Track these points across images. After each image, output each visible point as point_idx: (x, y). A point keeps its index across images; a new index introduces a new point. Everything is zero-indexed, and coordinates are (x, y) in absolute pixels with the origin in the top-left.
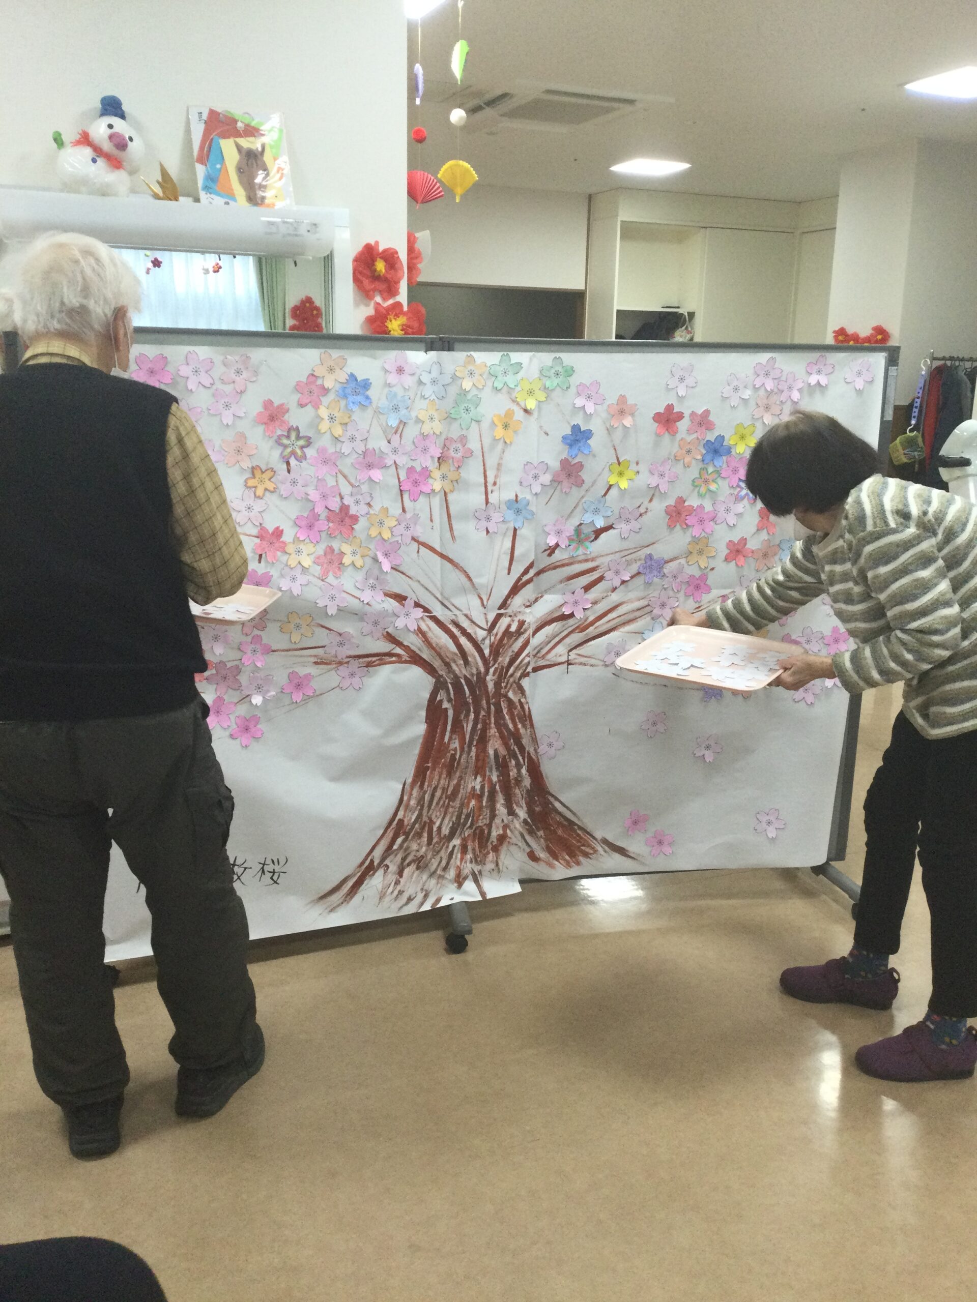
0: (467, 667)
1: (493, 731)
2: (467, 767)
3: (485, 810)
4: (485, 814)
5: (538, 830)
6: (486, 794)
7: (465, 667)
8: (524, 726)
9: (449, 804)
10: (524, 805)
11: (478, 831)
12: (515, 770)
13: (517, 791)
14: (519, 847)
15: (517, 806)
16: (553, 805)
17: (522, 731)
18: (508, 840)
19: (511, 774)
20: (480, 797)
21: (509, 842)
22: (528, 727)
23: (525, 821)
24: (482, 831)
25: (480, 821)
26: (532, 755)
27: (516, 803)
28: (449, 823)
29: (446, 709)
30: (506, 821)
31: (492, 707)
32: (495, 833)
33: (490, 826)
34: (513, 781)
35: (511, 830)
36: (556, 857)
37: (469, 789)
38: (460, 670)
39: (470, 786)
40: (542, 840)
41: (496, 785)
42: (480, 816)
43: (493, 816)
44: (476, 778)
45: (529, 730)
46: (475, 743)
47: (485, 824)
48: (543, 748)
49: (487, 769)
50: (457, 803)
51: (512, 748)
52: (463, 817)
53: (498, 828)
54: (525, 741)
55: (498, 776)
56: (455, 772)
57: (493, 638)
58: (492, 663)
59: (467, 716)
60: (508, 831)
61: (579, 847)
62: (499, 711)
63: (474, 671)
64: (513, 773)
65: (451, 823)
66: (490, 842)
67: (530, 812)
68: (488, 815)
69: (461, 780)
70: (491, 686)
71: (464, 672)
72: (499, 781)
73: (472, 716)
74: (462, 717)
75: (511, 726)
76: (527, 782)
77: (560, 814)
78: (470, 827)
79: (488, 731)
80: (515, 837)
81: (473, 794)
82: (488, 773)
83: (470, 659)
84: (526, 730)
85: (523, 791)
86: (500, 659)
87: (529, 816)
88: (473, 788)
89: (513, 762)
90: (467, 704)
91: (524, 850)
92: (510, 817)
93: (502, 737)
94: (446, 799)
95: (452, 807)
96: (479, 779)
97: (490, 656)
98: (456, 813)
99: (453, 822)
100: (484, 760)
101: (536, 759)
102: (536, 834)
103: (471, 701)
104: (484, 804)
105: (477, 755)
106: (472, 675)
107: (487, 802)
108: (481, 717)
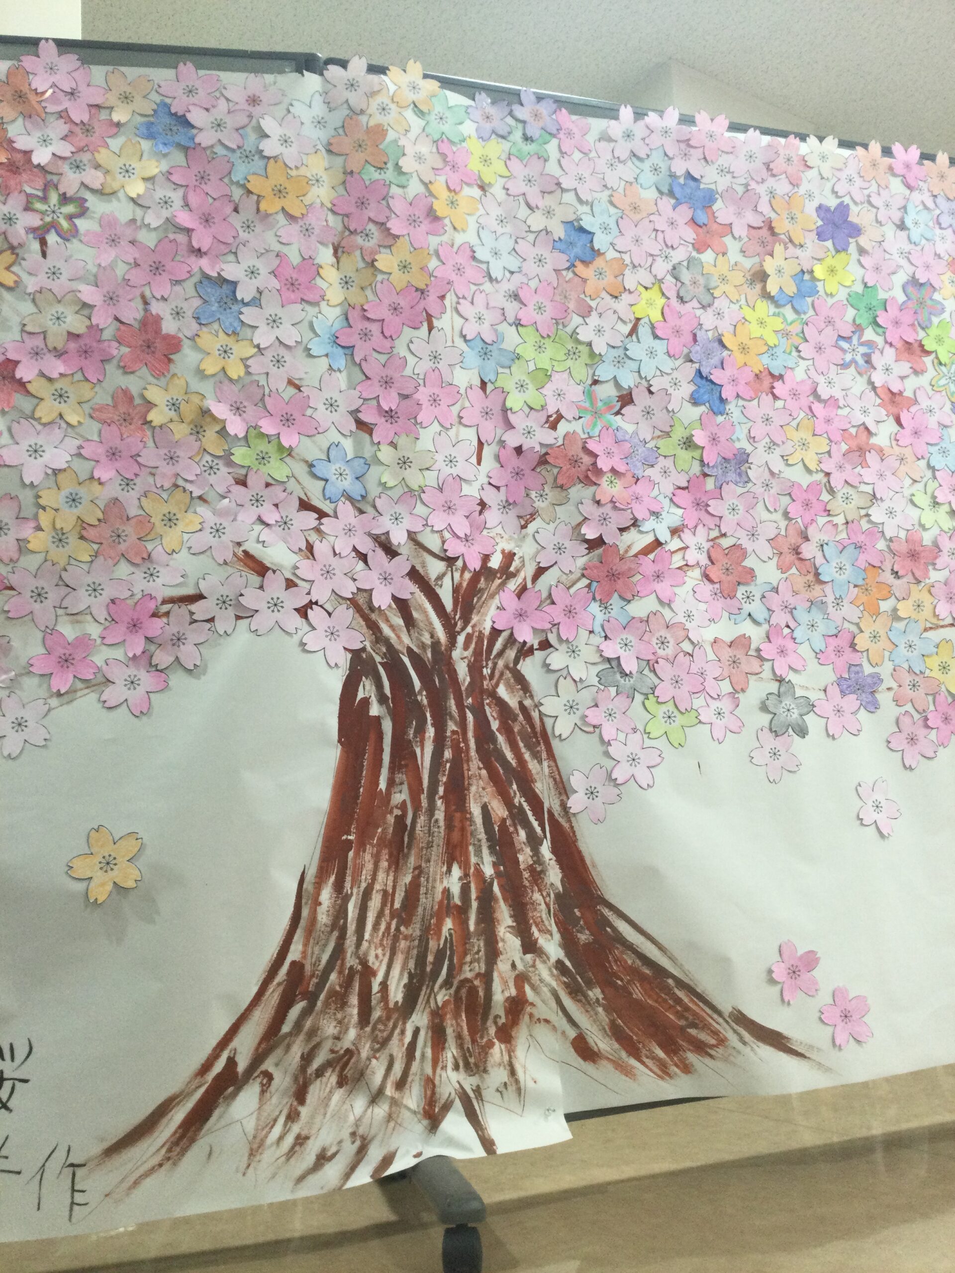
0: (412, 632)
1: (475, 764)
2: (430, 845)
3: (474, 940)
4: (476, 949)
5: (590, 984)
6: (475, 905)
7: (408, 631)
8: (536, 756)
9: (397, 929)
10: (554, 929)
11: (464, 992)
12: (528, 850)
13: (537, 896)
14: (554, 1028)
15: (539, 931)
16: (614, 929)
17: (532, 765)
18: (529, 1009)
19: (521, 858)
20: (461, 912)
21: (531, 1016)
22: (544, 755)
23: (559, 964)
24: (473, 991)
25: (467, 968)
26: (556, 815)
27: (537, 926)
28: (401, 974)
29: (378, 719)
30: (520, 966)
31: (470, 717)
32: (500, 994)
33: (487, 978)
34: (526, 875)
35: (533, 988)
36: (634, 1052)
37: (438, 896)
38: (399, 637)
39: (439, 889)
40: (600, 1009)
41: (491, 884)
42: (465, 954)
43: (493, 953)
44: (449, 871)
45: (545, 764)
46: (441, 790)
47: (478, 975)
48: (576, 803)
49: (471, 848)
50: (414, 930)
51: (516, 801)
52: (430, 958)
53: (505, 982)
54: (543, 787)
55: (495, 865)
56: (407, 857)
57: (457, 575)
58: (460, 624)
59: (421, 730)
60: (527, 989)
61: (682, 1029)
62: (482, 723)
63: (427, 639)
64: (525, 857)
65: (406, 976)
66: (491, 1017)
67: (569, 943)
68: (482, 953)
69: (419, 876)
70: (462, 670)
71: (406, 640)
72: (498, 874)
73: (431, 732)
74: (411, 732)
75: (509, 755)
76: (554, 876)
77: (630, 947)
78: (447, 984)
79: (465, 767)
80: (543, 1001)
81: (446, 907)
82: (473, 860)
83: (415, 614)
84: (540, 762)
85: (549, 895)
86: (475, 618)
87: (568, 954)
88: (447, 892)
89: (522, 834)
90: (419, 705)
91: (563, 1033)
92: (529, 957)
93: (494, 777)
94: (392, 918)
95: (406, 938)
96: (456, 872)
97: (455, 610)
98: (415, 952)
99: (410, 974)
100: (463, 829)
101: (566, 825)
102: (586, 996)
103: (425, 702)
104: (472, 927)
105: (449, 818)
106: (423, 646)
107: (477, 923)
108: (448, 734)
